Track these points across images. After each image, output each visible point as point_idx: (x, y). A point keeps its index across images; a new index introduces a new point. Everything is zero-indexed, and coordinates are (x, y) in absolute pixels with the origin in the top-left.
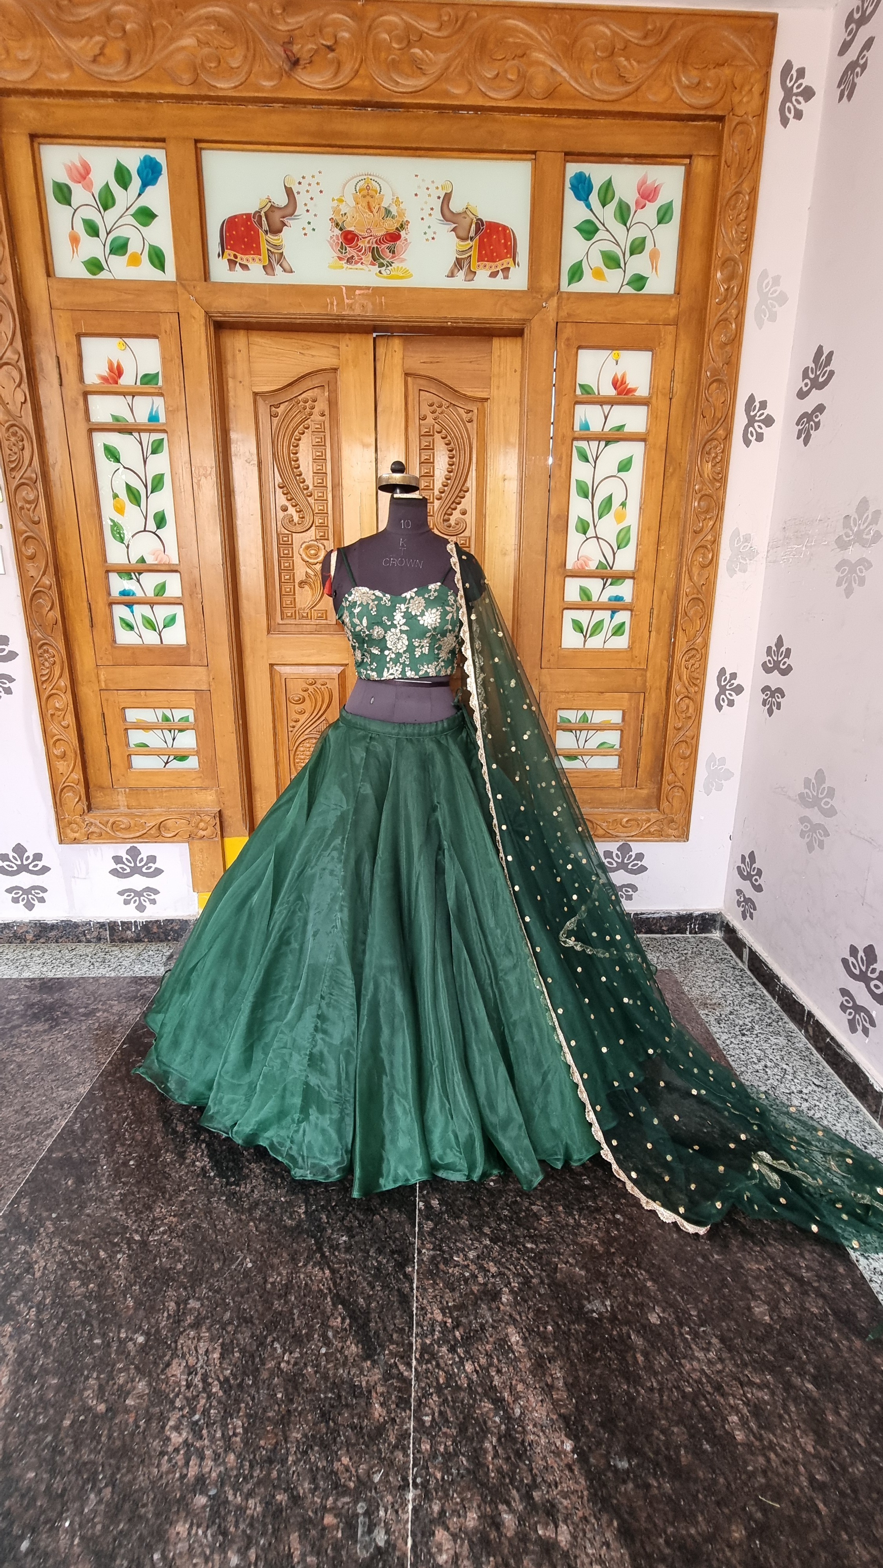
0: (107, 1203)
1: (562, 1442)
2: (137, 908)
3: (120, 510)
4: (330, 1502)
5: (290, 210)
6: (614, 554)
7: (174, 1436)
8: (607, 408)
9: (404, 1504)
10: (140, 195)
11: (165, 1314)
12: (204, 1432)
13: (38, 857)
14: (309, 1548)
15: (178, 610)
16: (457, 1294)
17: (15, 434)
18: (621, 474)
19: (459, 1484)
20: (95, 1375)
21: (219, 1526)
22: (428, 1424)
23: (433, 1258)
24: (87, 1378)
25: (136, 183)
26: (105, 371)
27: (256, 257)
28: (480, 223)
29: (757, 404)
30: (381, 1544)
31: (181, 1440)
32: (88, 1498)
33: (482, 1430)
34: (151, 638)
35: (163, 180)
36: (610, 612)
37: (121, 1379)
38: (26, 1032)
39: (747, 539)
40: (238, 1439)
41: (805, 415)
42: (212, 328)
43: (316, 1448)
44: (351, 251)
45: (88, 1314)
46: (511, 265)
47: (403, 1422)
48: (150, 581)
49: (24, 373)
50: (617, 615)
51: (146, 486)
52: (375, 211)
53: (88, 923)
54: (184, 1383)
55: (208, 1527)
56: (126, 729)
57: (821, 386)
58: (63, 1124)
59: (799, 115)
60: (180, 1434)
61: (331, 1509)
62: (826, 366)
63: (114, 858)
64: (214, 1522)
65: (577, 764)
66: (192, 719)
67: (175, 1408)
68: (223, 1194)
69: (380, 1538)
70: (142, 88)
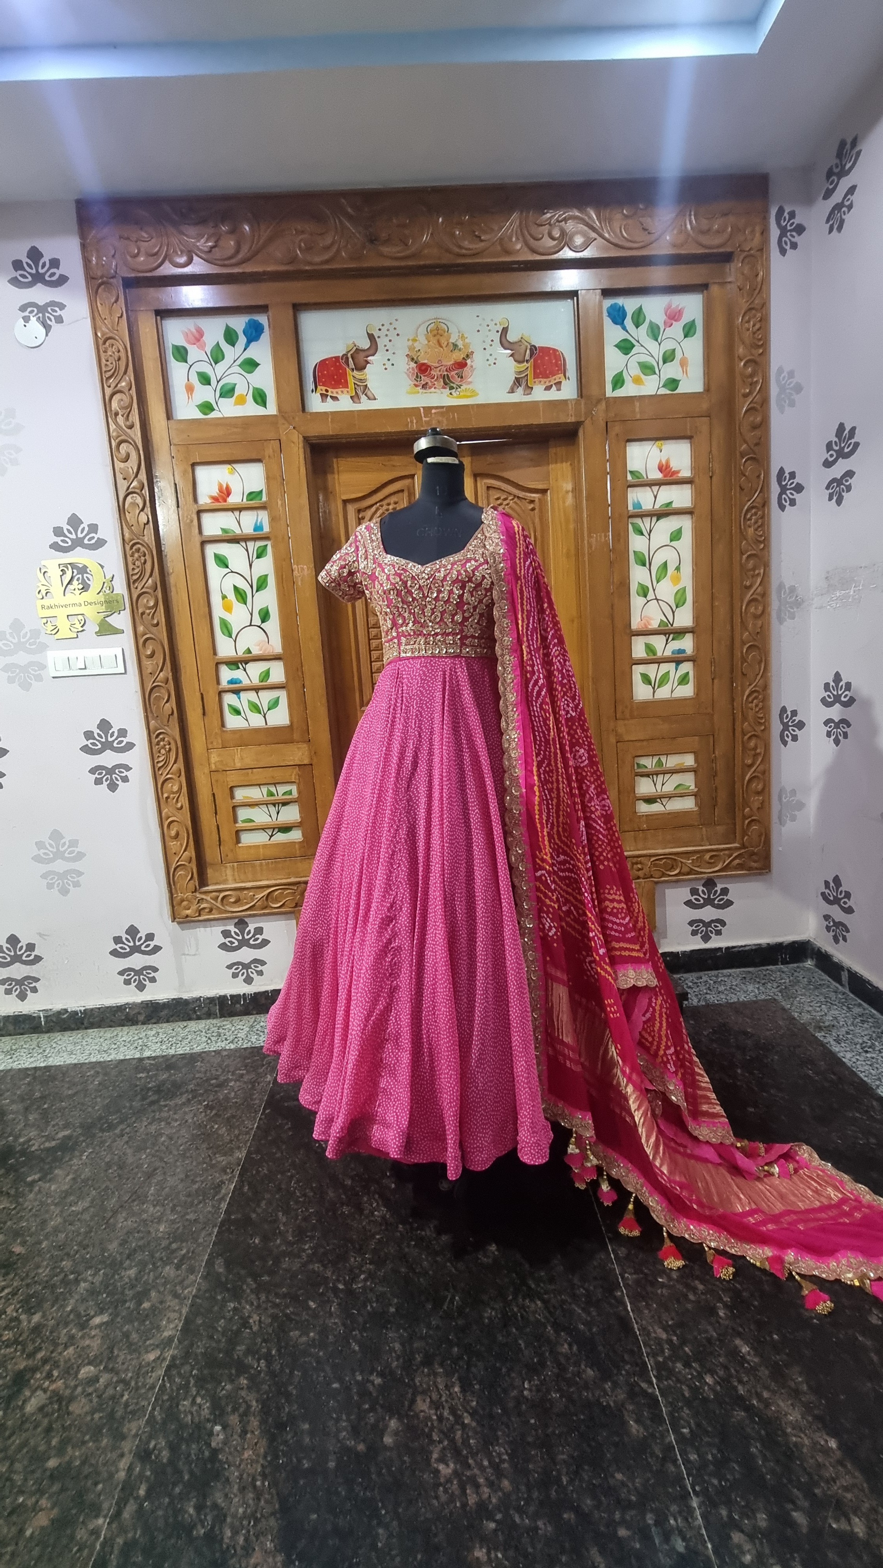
0: (300, 1257)
1: (826, 1441)
2: (245, 981)
3: (228, 608)
4: (617, 1516)
5: (371, 352)
6: (673, 613)
7: (441, 1467)
8: (655, 488)
9: (691, 1511)
10: (245, 349)
11: (394, 1355)
12: (471, 1461)
13: (150, 937)
15: (283, 695)
16: (673, 1314)
17: (138, 550)
18: (673, 544)
19: (738, 1488)
20: (344, 1417)
21: (517, 1548)
22: (688, 1436)
23: (637, 1282)
24: (338, 1420)
25: (242, 340)
26: (215, 492)
27: (345, 390)
28: (533, 349)
29: (787, 475)
30: (683, 1551)
31: (450, 1471)
32: (377, 1534)
33: (742, 1436)
34: (256, 721)
35: (266, 337)
36: (673, 665)
37: (371, 1418)
38: (165, 1106)
39: (793, 589)
40: (506, 1465)
41: (834, 480)
42: (308, 450)
43: (586, 1467)
44: (425, 379)
45: (318, 1362)
46: (562, 379)
47: (663, 1437)
48: (255, 670)
49: (148, 498)
50: (681, 666)
51: (252, 587)
52: (444, 346)
53: (199, 999)
54: (435, 1417)
56: (234, 807)
57: (847, 456)
58: (232, 1187)
59: (794, 246)
60: (448, 1465)
61: (622, 1523)
62: (850, 438)
63: (222, 932)
64: (510, 1545)
65: (656, 808)
66: (295, 794)
67: (434, 1441)
68: (412, 1240)
69: (679, 1545)
70: (249, 268)
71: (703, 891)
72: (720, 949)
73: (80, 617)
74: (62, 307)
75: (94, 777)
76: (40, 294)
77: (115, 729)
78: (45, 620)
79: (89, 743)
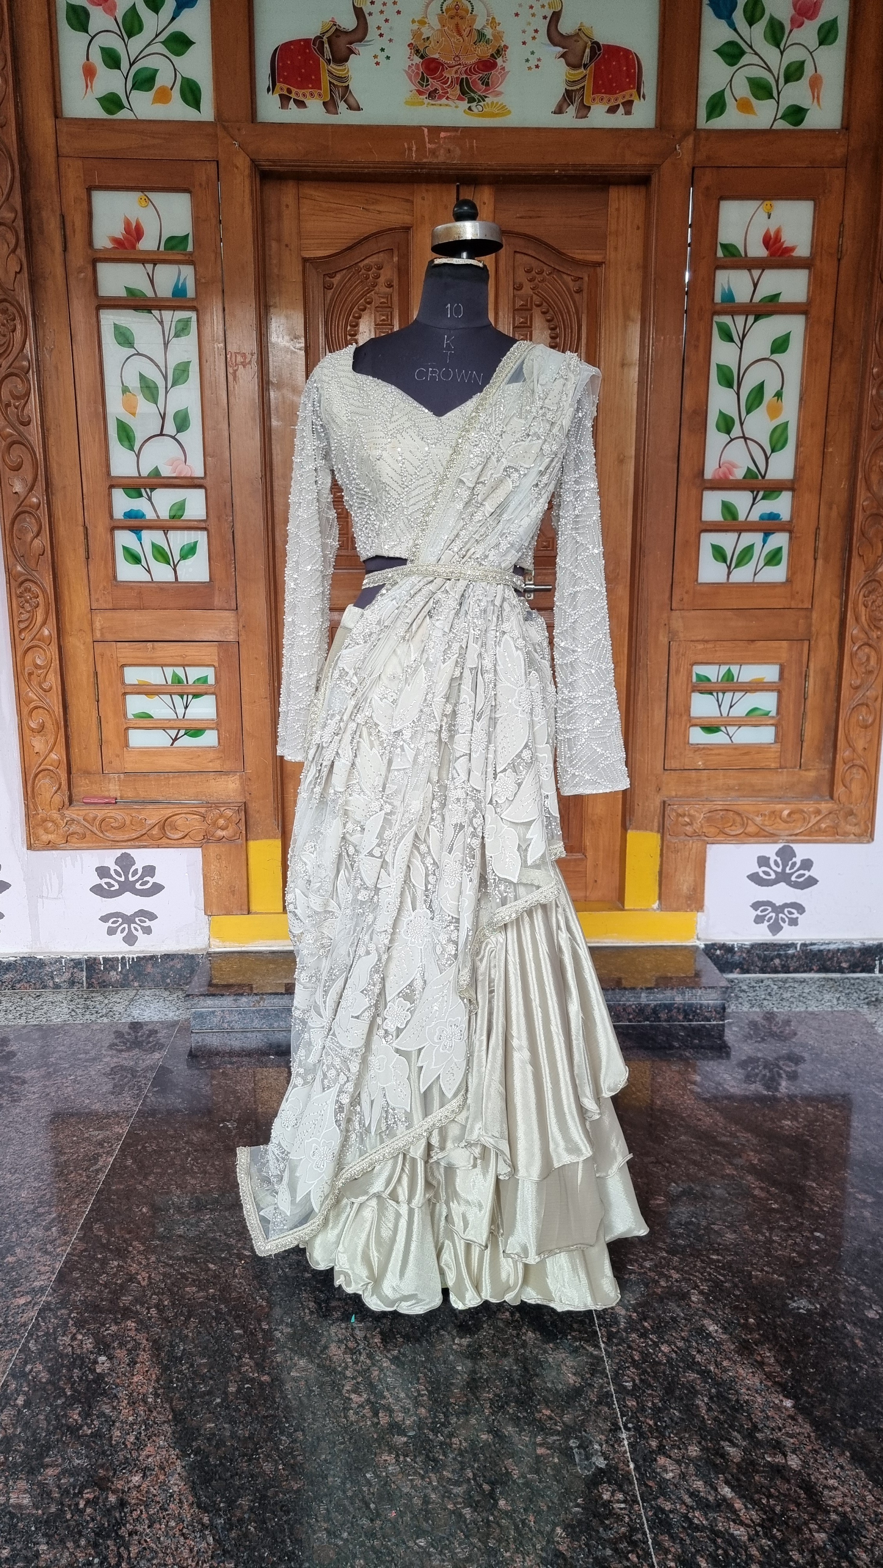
1: (782, 1401)
2: (125, 939)
3: (130, 407)
4: (539, 1439)
5: (358, 35)
6: (767, 459)
7: (353, 1396)
8: (756, 272)
9: (619, 1441)
10: (173, 19)
12: (386, 1394)
14: (526, 1470)
15: (201, 537)
18: (775, 357)
19: (674, 1428)
21: (427, 1456)
26: (120, 233)
27: (316, 92)
28: (595, 47)
30: (603, 1466)
33: (690, 1391)
34: (162, 573)
36: (762, 534)
44: (433, 84)
46: (635, 98)
48: (165, 500)
49: (22, 235)
50: (771, 538)
51: (165, 378)
52: (465, 34)
53: (58, 960)
55: (415, 1456)
56: (125, 695)
61: (541, 1445)
63: (98, 870)
64: (420, 1453)
65: (718, 738)
66: (212, 681)
67: (346, 1378)
69: (601, 1463)
71: (776, 863)
72: (793, 944)
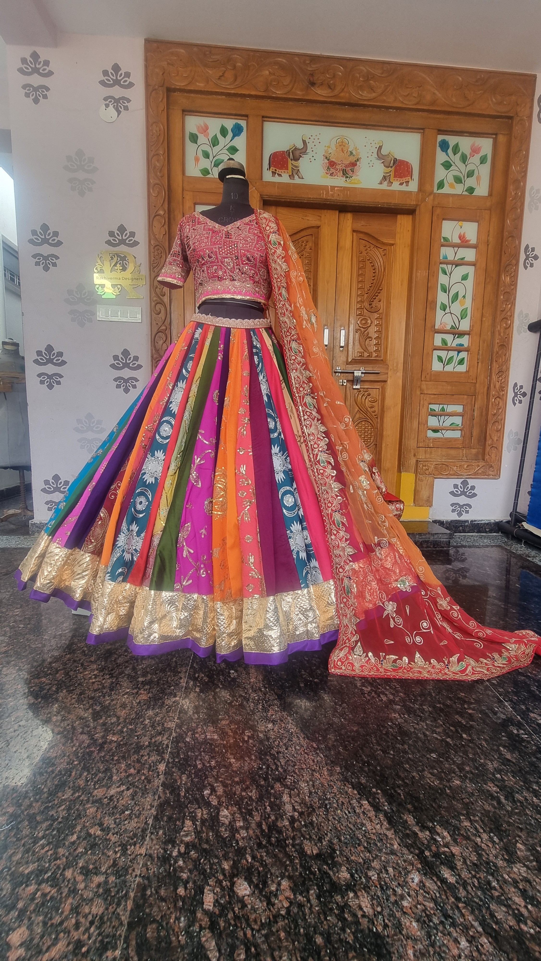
5: (304, 150)
8: (456, 249)
17: (158, 250)
18: (463, 282)
25: (230, 134)
27: (286, 171)
28: (395, 160)
29: (530, 249)
35: (244, 134)
42: (262, 203)
46: (410, 180)
49: (167, 220)
70: (240, 91)
71: (461, 487)
72: (467, 521)
73: (119, 286)
74: (129, 101)
75: (116, 383)
76: (117, 92)
77: (132, 356)
78: (97, 286)
79: (115, 362)
